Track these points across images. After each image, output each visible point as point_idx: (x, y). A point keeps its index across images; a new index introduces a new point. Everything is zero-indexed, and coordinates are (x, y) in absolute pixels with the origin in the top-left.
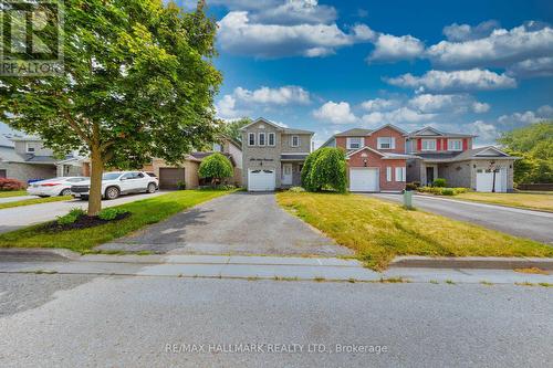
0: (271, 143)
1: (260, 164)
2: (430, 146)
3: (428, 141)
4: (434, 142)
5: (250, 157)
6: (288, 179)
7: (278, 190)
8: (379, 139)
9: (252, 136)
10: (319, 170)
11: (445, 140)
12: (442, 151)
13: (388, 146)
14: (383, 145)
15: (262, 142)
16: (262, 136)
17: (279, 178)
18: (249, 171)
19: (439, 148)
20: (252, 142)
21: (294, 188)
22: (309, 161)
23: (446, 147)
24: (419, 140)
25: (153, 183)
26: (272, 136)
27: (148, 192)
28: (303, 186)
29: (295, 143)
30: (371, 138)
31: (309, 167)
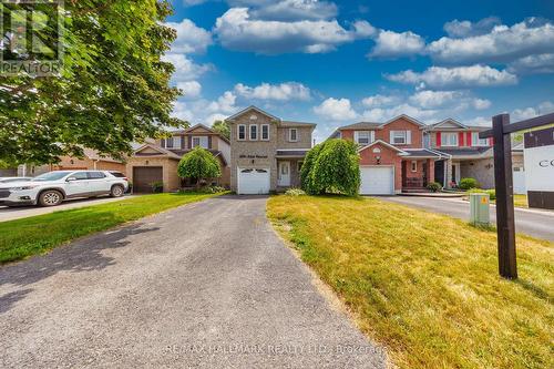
0: (265, 136)
1: (252, 162)
2: (450, 141)
3: (449, 135)
4: (455, 136)
5: (239, 153)
6: (285, 179)
7: (273, 193)
8: (392, 132)
9: (242, 129)
10: (323, 168)
11: (469, 134)
12: (465, 146)
13: (402, 140)
14: (396, 140)
15: (254, 136)
16: (254, 129)
17: (275, 178)
18: (239, 171)
19: (461, 142)
20: (242, 136)
21: (292, 191)
22: (310, 157)
23: (469, 142)
24: (438, 134)
25: (120, 185)
26: (265, 129)
27: (111, 196)
28: (302, 188)
29: (294, 137)
30: (382, 131)
31: (310, 164)
